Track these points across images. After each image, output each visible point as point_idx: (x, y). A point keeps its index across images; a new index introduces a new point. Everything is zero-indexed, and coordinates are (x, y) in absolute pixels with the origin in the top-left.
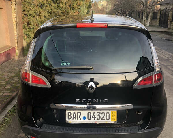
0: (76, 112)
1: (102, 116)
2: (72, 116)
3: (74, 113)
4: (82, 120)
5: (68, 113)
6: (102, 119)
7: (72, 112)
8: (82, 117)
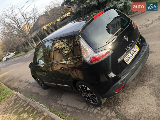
0: (127, 56)
1: (134, 50)
2: (127, 60)
3: (127, 58)
4: (131, 58)
5: (125, 59)
6: (136, 52)
7: (126, 58)
8: (130, 57)
